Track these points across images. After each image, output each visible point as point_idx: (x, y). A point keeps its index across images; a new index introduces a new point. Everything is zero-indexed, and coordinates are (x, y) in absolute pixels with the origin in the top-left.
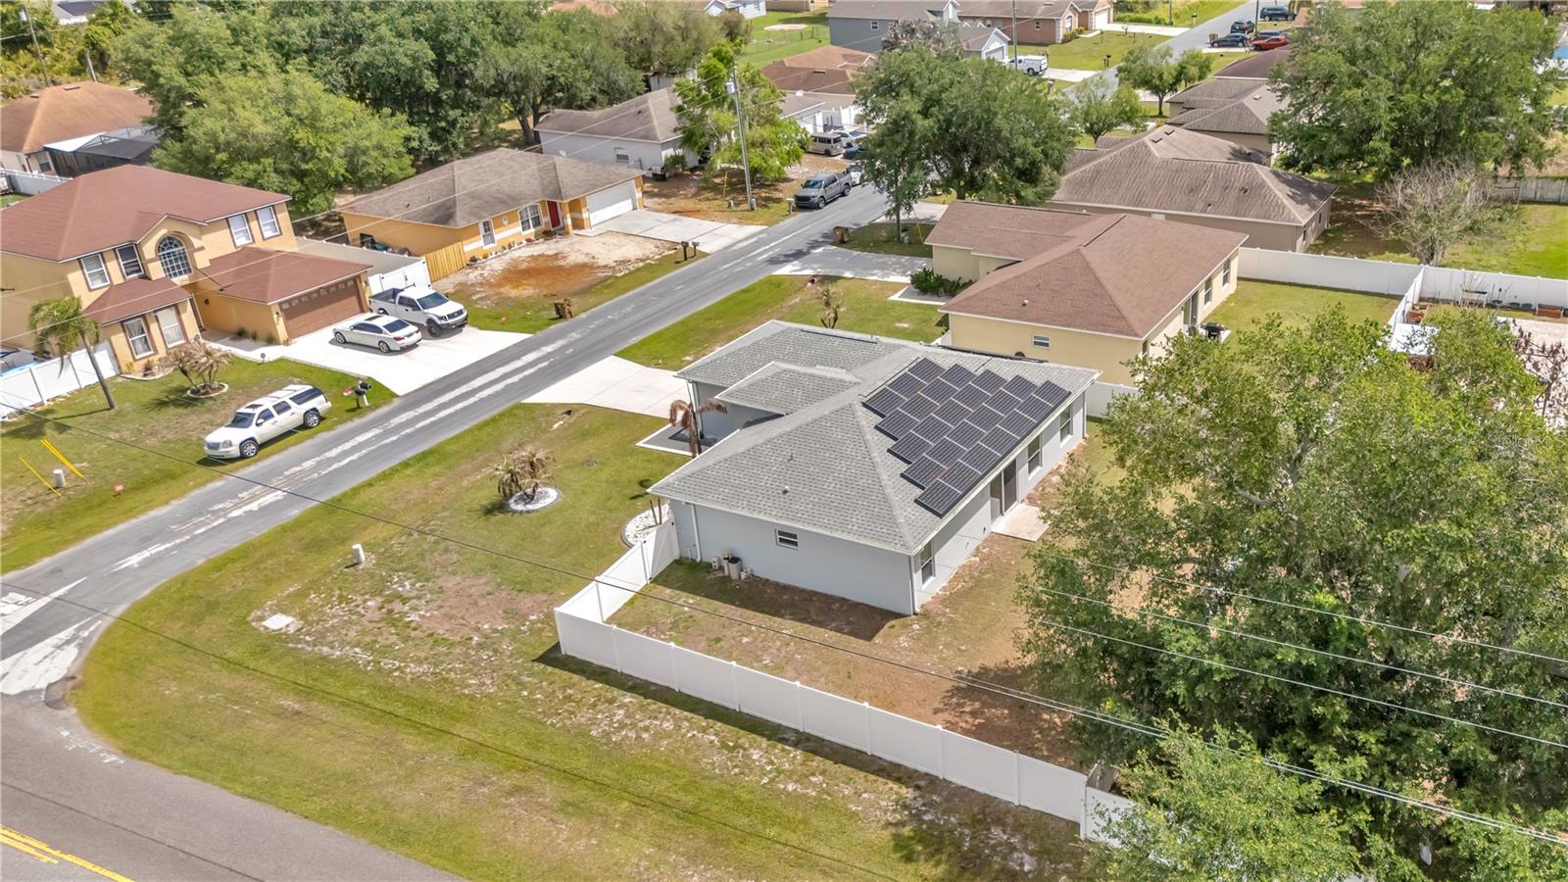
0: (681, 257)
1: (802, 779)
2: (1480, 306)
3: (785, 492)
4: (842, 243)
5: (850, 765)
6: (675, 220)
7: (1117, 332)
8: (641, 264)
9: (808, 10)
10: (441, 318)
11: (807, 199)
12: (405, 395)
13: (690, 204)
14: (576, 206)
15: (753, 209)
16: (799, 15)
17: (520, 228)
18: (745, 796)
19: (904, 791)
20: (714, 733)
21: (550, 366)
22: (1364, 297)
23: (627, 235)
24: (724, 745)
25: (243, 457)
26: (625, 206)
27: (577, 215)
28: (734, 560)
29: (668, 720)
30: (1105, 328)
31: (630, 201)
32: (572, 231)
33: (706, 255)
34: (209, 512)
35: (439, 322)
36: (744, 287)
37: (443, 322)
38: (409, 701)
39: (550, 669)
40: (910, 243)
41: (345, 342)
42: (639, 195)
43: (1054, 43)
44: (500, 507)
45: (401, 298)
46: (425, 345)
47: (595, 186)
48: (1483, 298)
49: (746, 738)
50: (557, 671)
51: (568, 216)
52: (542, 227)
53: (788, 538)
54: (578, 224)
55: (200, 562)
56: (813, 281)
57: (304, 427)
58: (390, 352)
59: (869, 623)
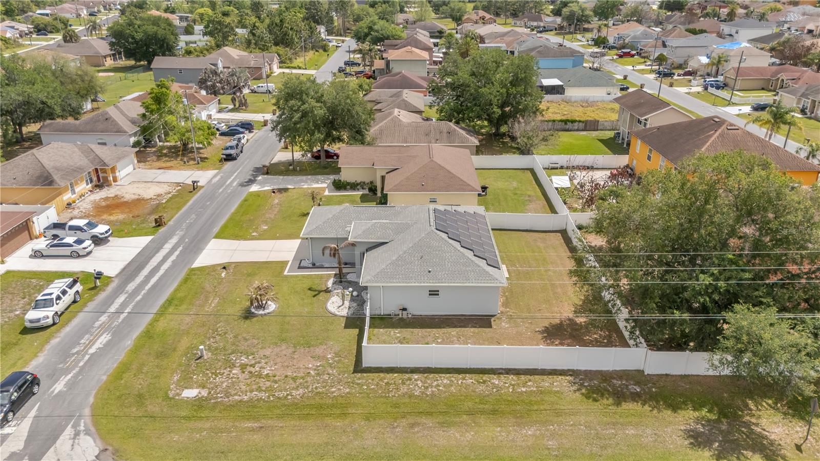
0: (192, 190)
1: (525, 385)
2: (557, 168)
3: (429, 272)
4: (267, 173)
5: (537, 375)
6: (165, 172)
7: (469, 191)
8: (170, 195)
9: (104, 65)
10: (102, 234)
11: (230, 155)
12: (117, 276)
13: (164, 165)
14: (113, 170)
15: (198, 163)
16: (100, 68)
17: (85, 185)
18: (510, 398)
19: (567, 378)
20: (470, 379)
21: (185, 249)
22: (514, 171)
23: (145, 182)
24: (479, 383)
25: (54, 324)
26: (130, 169)
27: (114, 175)
28: (404, 309)
29: (445, 379)
30: (464, 190)
31: (132, 165)
32: (113, 184)
33: (203, 187)
34: (74, 354)
35: (101, 236)
36: (243, 198)
37: (103, 236)
38: (311, 406)
39: (365, 375)
40: (300, 170)
41: (43, 256)
42: (136, 162)
43: (262, 78)
44: (248, 315)
45: (70, 226)
46: (96, 250)
47: (119, 159)
48: (558, 166)
49: (486, 377)
50: (368, 374)
51: (111, 175)
52: (94, 183)
53: (434, 293)
54: (115, 180)
55: (104, 378)
56: (274, 192)
57: (75, 302)
58: (79, 256)
59: (484, 321)
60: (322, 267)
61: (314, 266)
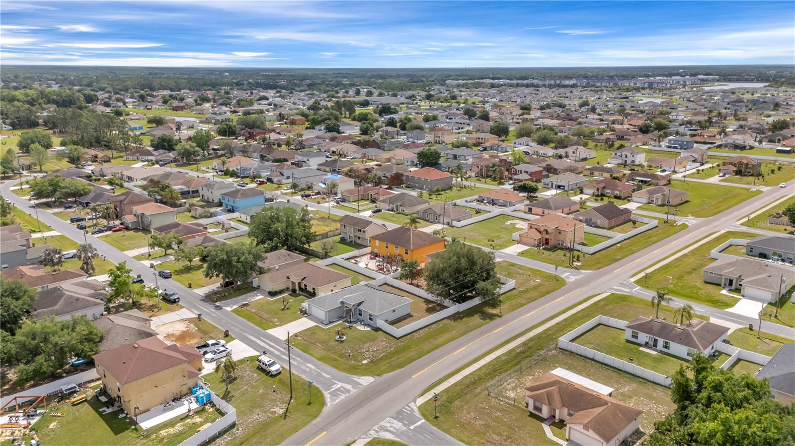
4: (216, 301)
15: (160, 309)
21: (264, 337)
36: (234, 314)
39: (401, 339)
40: (228, 295)
56: (242, 307)
59: (409, 316)
60: (333, 322)
61: (330, 322)
